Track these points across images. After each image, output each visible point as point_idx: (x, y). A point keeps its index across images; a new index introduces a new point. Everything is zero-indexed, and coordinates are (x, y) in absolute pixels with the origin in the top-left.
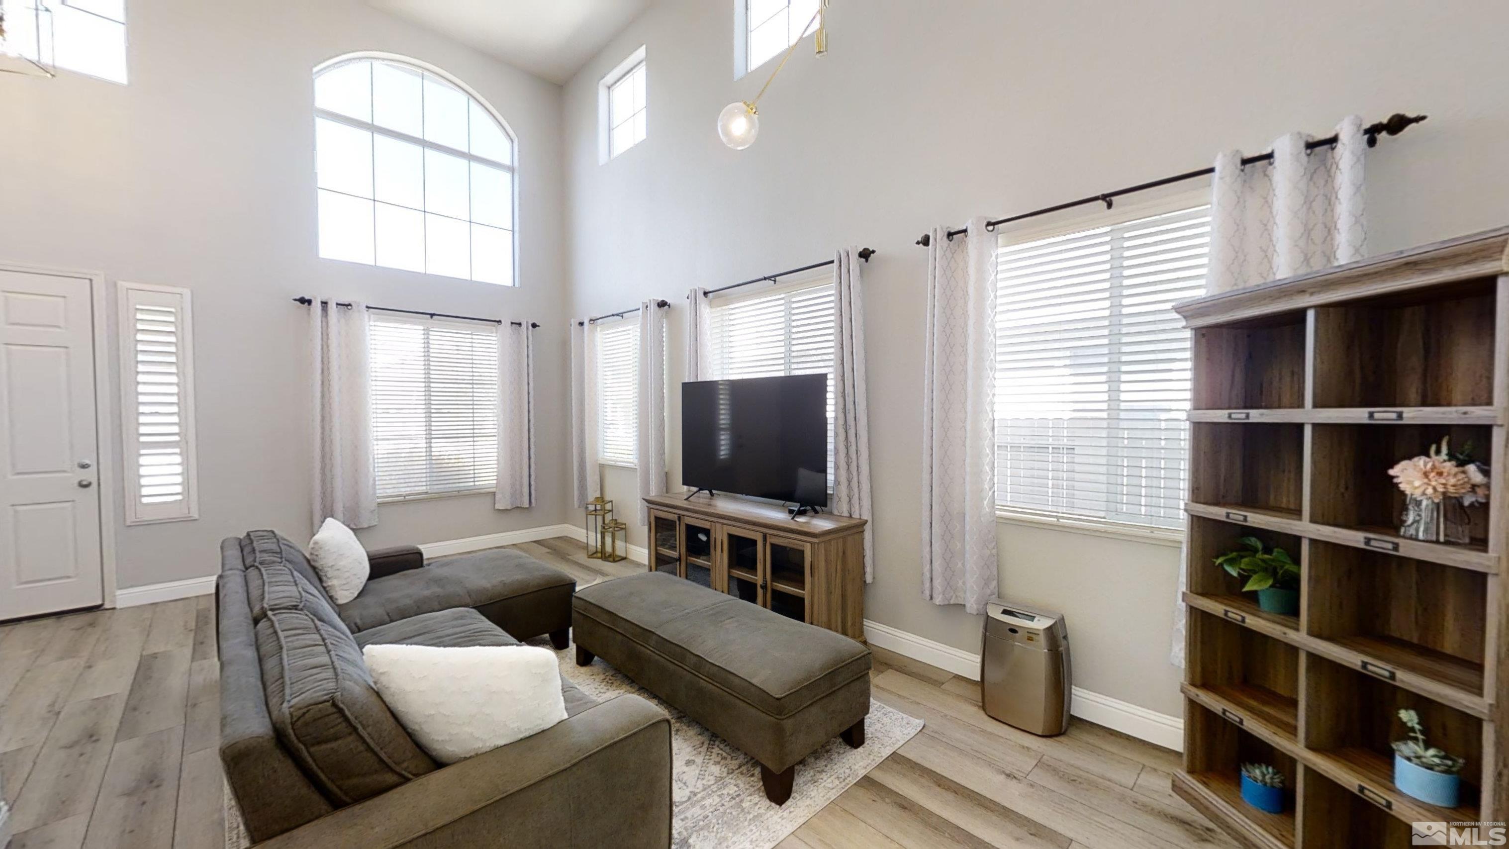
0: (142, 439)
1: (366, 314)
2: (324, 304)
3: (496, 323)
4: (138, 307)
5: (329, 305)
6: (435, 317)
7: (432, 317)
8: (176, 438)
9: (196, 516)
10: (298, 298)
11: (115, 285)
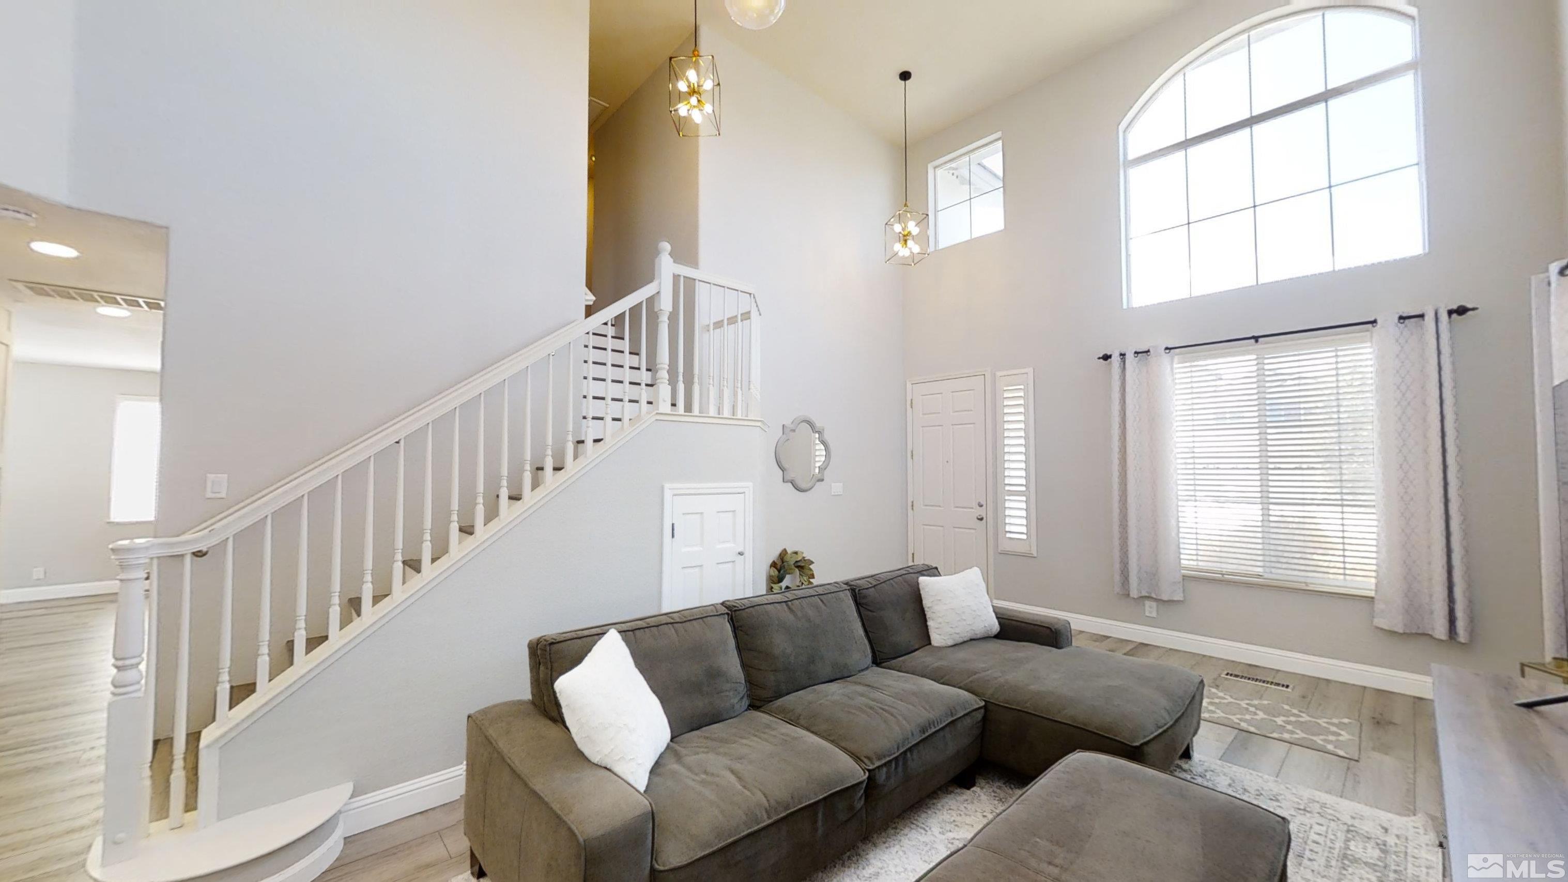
0: (1007, 488)
1: (1165, 358)
2: (1123, 355)
3: (1370, 326)
4: (1005, 388)
5: (1127, 356)
6: (1260, 340)
7: (1257, 341)
8: (1023, 489)
9: (1035, 556)
10: (1101, 356)
11: (995, 374)
